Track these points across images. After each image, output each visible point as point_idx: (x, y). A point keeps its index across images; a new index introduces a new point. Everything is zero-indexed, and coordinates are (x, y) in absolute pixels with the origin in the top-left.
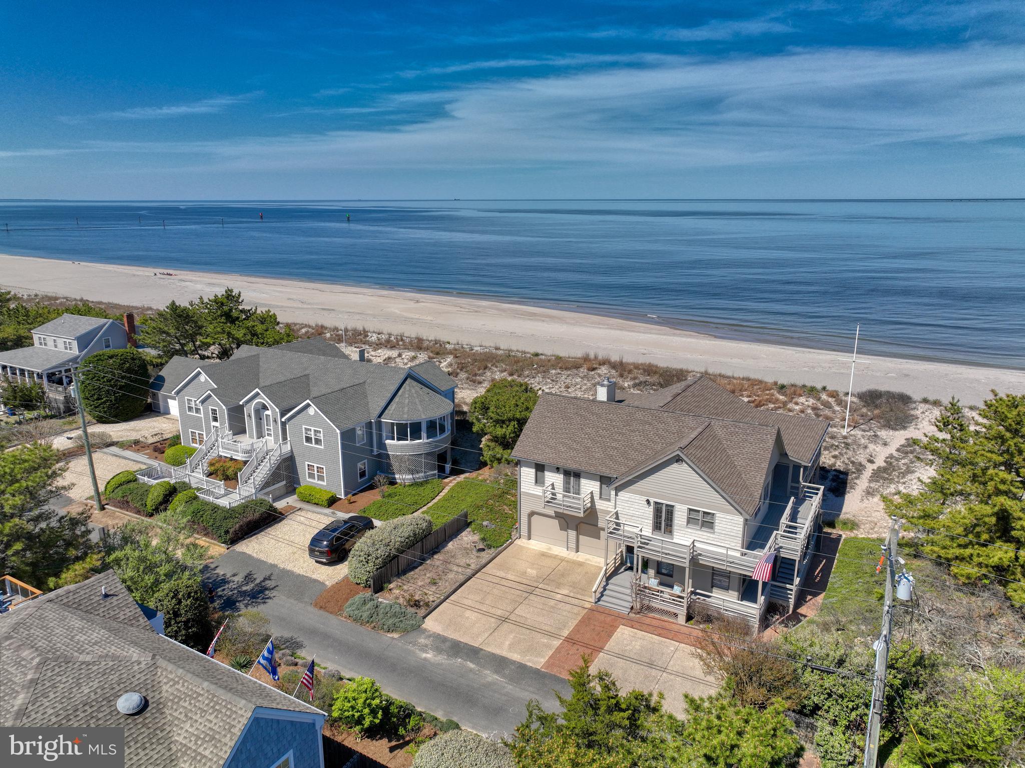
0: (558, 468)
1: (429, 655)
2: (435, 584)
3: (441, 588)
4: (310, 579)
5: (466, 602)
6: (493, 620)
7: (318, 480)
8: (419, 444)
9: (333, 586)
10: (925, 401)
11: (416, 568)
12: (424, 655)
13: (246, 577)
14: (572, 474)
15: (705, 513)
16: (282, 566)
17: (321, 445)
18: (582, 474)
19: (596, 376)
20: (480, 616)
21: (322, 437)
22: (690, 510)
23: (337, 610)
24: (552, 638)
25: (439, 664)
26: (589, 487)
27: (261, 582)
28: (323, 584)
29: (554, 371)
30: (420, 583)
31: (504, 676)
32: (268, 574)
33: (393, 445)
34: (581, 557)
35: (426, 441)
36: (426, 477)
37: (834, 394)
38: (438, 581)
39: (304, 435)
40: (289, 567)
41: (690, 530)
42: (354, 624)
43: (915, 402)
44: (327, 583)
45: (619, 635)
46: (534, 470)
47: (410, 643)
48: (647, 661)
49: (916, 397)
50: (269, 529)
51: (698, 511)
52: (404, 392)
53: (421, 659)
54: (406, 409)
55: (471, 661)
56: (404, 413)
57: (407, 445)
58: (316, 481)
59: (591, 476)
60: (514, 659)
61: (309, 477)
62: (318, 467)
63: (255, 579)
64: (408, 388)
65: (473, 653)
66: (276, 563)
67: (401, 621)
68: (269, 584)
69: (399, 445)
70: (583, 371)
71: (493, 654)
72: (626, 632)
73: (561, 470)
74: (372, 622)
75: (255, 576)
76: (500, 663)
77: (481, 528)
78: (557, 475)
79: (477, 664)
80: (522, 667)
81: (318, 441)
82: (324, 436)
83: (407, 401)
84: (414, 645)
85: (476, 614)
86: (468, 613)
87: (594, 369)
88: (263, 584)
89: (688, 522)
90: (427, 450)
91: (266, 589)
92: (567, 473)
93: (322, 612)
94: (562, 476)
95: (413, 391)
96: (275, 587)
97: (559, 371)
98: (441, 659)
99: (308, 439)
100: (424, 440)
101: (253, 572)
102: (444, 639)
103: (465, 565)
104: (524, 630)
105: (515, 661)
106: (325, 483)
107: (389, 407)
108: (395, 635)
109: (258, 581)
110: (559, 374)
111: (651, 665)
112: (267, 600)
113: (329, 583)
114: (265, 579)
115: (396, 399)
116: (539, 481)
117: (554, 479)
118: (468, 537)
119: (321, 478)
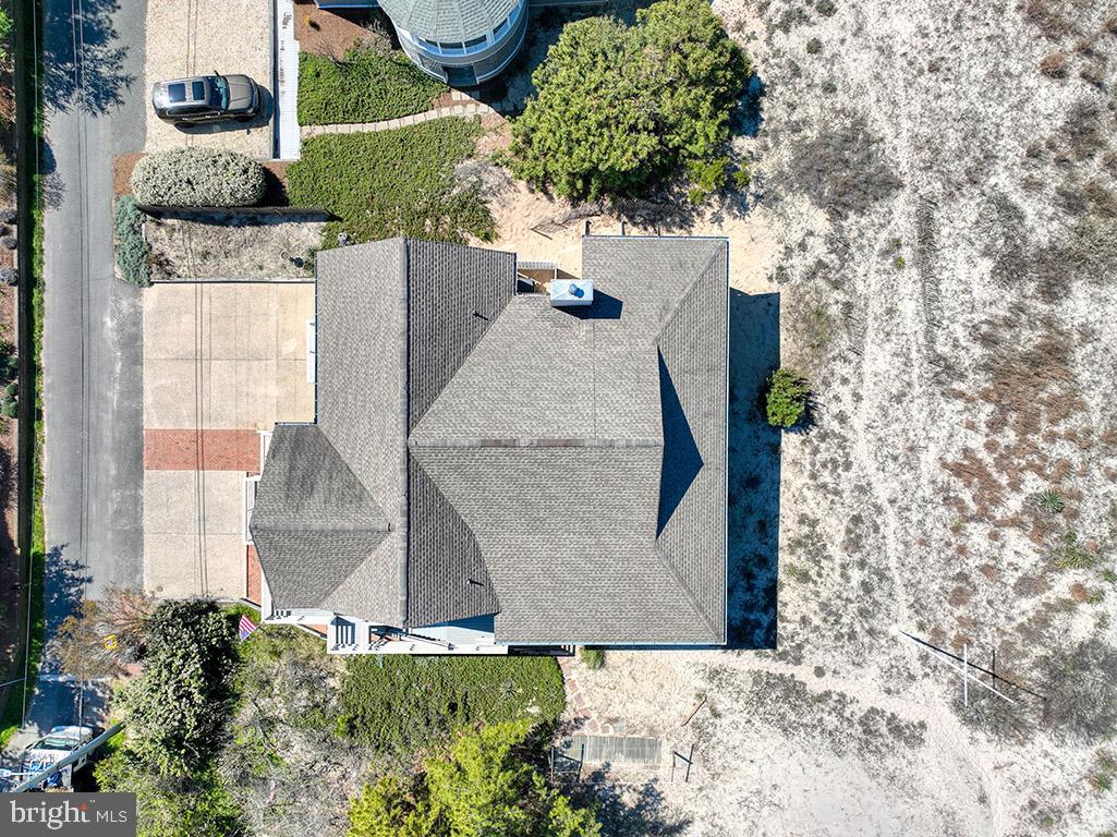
1: (109, 323)
2: (204, 258)
3: (204, 268)
4: (145, 120)
12: (108, 320)
16: (147, 68)
24: (194, 418)
25: (104, 340)
28: (144, 141)
30: (192, 244)
31: (120, 403)
38: (211, 257)
44: (148, 144)
47: (115, 296)
53: (101, 320)
55: (123, 365)
60: (145, 400)
65: (135, 359)
66: (149, 56)
71: (141, 379)
76: (134, 390)
79: (123, 373)
80: (138, 413)
84: (115, 301)
93: (110, 177)
98: (111, 337)
103: (258, 264)
105: (142, 402)
108: (119, 275)
109: (119, 73)
114: (126, 78)
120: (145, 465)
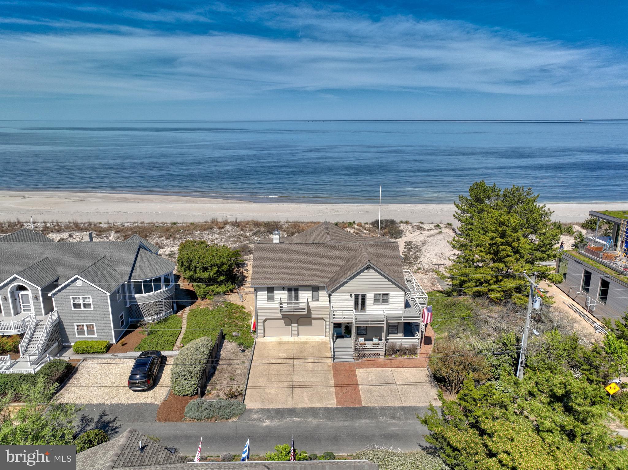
0: (284, 288)
1: (267, 423)
2: (234, 379)
3: (239, 381)
4: (140, 404)
5: (261, 384)
6: (286, 389)
7: (88, 334)
8: (161, 293)
9: (162, 403)
10: (402, 222)
11: (214, 373)
12: (264, 424)
13: (82, 420)
14: (293, 289)
15: (383, 294)
16: (109, 402)
17: (91, 307)
18: (300, 289)
19: (227, 232)
20: (276, 390)
21: (91, 302)
22: (375, 295)
23: (180, 418)
24: (328, 388)
25: (278, 426)
26: (305, 296)
27: (99, 419)
28: (153, 404)
29: (196, 233)
30: (225, 382)
31: (321, 418)
32: (101, 411)
33: (142, 298)
34: (302, 338)
35: (165, 290)
36: (166, 315)
37: (360, 225)
38: (234, 377)
39: (72, 303)
40: (115, 401)
41: (376, 306)
42: (200, 423)
43: (398, 223)
44: (156, 402)
45: (359, 373)
46: (266, 293)
47: (249, 421)
48: (384, 382)
49: (398, 220)
50: (71, 380)
51: (380, 294)
52: (141, 258)
53: (264, 427)
54: (148, 270)
55: (296, 417)
56: (148, 273)
57: (152, 296)
58: (86, 336)
59: (305, 288)
60: (318, 406)
61: (78, 335)
62: (87, 325)
63: (92, 419)
64: (143, 255)
65: (292, 412)
66: (101, 402)
67: (233, 409)
68: (107, 418)
69: (146, 297)
70: (216, 229)
71: (304, 408)
72: (361, 371)
73: (286, 289)
74: (212, 417)
75: (90, 417)
76: (313, 412)
77: (233, 338)
78: (283, 292)
79: (300, 417)
80: (326, 409)
81: (85, 305)
82: (93, 301)
83: (146, 264)
84: (252, 421)
85: (273, 389)
86: (268, 391)
87: (222, 228)
88: (102, 420)
89: (374, 302)
90: (166, 295)
91: (109, 423)
92: (289, 290)
93: (168, 423)
94: (286, 292)
95: (148, 257)
96: (115, 419)
97: (199, 232)
98: (275, 423)
99: (77, 306)
100: (163, 289)
101: (85, 415)
102: (268, 411)
103: (241, 363)
104: (309, 389)
105: (320, 408)
106: (95, 336)
107: (134, 271)
108: (235, 419)
109: (96, 419)
110: (201, 234)
111: (387, 384)
112: (117, 430)
113: (158, 402)
114: (101, 417)
115: (138, 264)
116: (270, 299)
117: (281, 296)
118: (229, 347)
119: (92, 333)
120: (360, 406)
